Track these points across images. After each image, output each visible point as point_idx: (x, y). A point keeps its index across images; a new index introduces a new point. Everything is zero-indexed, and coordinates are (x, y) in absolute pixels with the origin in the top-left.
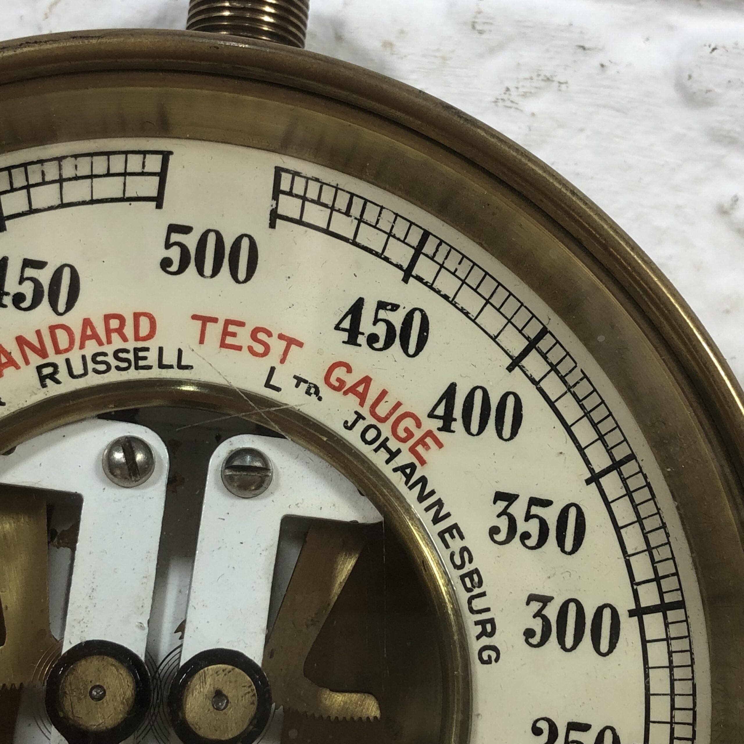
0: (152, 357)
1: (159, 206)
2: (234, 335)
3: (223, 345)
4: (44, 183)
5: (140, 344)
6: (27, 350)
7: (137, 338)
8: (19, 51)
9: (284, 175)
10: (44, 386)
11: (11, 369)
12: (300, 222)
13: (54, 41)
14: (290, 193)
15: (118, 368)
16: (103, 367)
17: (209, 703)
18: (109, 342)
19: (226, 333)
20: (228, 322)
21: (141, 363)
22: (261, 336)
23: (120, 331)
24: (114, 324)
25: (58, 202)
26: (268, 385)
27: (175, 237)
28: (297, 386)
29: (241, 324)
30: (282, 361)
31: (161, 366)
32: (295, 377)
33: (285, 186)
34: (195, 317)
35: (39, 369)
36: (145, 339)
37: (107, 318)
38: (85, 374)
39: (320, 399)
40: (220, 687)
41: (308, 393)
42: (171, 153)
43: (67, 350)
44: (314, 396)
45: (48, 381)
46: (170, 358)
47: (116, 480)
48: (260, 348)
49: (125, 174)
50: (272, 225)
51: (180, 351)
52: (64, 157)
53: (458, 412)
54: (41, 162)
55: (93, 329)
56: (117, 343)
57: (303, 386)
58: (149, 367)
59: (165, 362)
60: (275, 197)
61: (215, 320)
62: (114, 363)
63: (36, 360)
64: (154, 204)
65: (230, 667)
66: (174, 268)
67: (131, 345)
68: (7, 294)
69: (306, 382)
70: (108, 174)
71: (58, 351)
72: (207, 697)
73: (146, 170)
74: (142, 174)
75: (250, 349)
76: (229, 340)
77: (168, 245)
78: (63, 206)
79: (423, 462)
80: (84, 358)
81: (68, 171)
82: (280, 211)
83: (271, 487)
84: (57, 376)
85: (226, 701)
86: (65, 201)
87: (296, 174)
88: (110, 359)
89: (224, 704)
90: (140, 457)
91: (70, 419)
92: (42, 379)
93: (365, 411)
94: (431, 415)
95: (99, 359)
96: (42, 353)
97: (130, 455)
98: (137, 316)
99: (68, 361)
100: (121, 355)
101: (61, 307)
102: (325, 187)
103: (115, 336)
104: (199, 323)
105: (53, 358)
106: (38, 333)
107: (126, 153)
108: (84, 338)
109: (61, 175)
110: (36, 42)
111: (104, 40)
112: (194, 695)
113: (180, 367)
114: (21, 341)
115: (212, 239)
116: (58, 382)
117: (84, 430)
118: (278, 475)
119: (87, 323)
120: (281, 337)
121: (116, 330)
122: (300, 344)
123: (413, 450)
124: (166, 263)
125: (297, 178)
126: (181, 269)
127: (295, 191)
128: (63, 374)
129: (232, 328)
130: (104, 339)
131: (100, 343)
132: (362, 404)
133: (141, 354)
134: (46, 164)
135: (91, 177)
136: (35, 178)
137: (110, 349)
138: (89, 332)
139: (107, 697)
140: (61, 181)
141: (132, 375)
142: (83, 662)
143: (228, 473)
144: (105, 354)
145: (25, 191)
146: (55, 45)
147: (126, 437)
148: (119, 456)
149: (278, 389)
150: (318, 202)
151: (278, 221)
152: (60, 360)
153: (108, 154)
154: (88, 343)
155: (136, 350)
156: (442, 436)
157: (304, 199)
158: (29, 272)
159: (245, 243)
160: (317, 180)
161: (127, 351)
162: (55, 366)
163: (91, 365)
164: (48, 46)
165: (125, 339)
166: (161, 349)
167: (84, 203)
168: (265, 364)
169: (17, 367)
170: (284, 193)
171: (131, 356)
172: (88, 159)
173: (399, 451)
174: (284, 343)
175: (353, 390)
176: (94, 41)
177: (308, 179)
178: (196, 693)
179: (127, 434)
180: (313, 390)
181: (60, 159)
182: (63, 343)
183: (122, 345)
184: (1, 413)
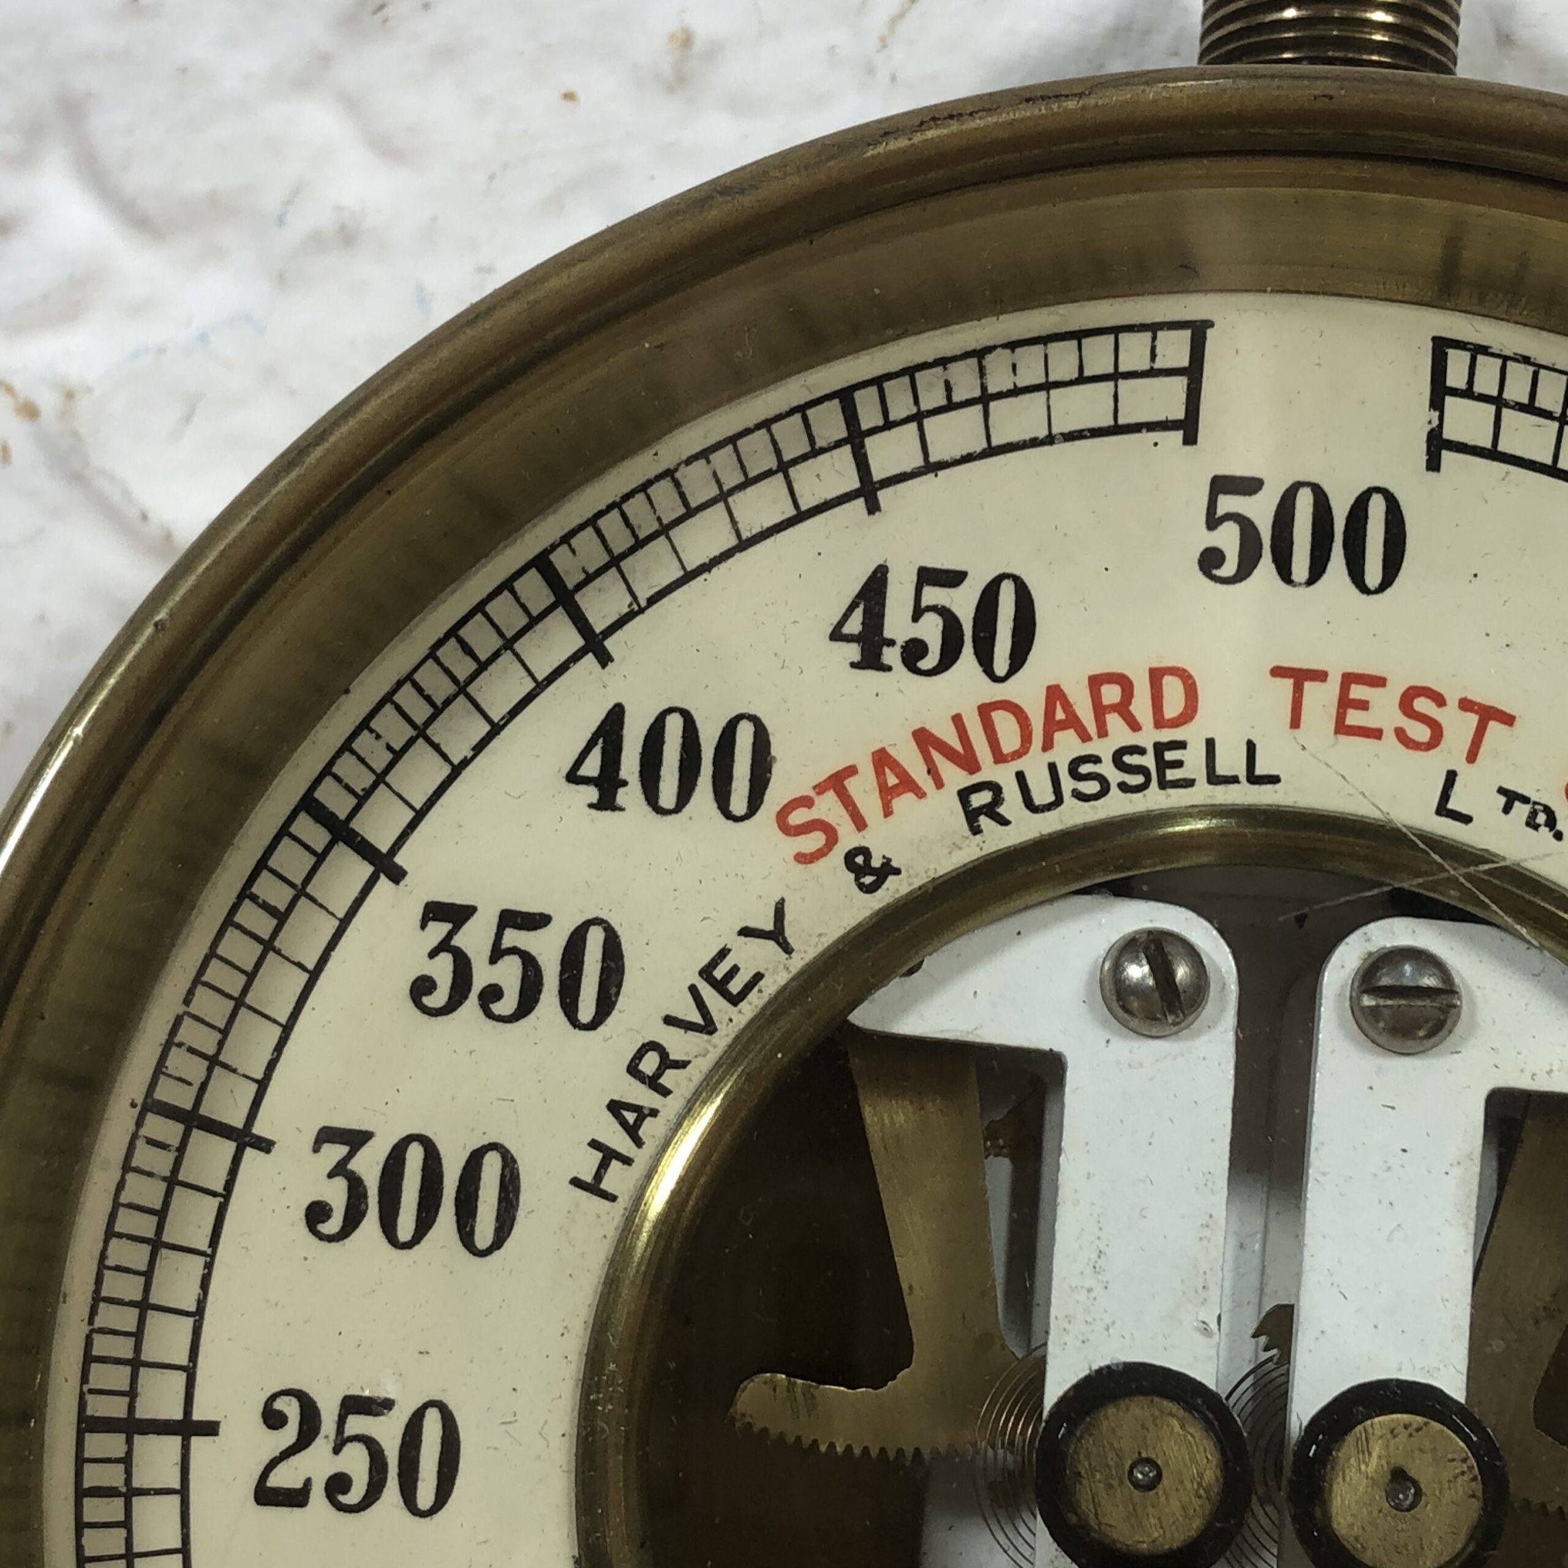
0: (1193, 761)
1: (1190, 439)
2: (1363, 705)
3: (1342, 728)
4: (951, 406)
5: (1167, 735)
6: (936, 756)
7: (1160, 722)
8: (918, 138)
9: (1452, 353)
10: (976, 830)
11: (909, 797)
12: (1493, 454)
13: (989, 111)
14: (1468, 393)
15: (1124, 787)
16: (1092, 787)
17: (1379, 1495)
18: (1103, 733)
19: (1345, 703)
20: (1349, 679)
21: (1171, 774)
22: (1422, 705)
23: (1123, 708)
24: (1111, 694)
25: (980, 445)
26: (1443, 810)
27: (1227, 504)
28: (1507, 809)
29: (1378, 682)
30: (1472, 756)
31: (1214, 779)
32: (1501, 791)
33: (1456, 377)
34: (1278, 672)
35: (964, 795)
36: (1176, 723)
37: (1096, 682)
38: (1058, 801)
39: (1559, 836)
40: (1401, 1462)
41: (1532, 823)
42: (1210, 324)
43: (1018, 754)
44: (1544, 830)
45: (984, 821)
46: (1231, 761)
47: (1134, 1023)
48: (1420, 732)
49: (1115, 376)
50: (1433, 465)
51: (1251, 747)
52: (990, 349)
54: (943, 362)
55: (1067, 706)
56: (1119, 734)
57: (1521, 811)
58: (1189, 783)
59: (1221, 770)
60: (1437, 403)
61: (1320, 676)
62: (1115, 776)
63: (956, 778)
64: (1178, 435)
65: (1419, 1419)
66: (1229, 568)
67: (1148, 737)
68: (891, 643)
69: (1525, 800)
70: (1082, 379)
71: (999, 757)
72: (1373, 1482)
73: (1159, 364)
74: (1152, 373)
75: (1401, 735)
76: (1354, 718)
77: (1213, 522)
78: (991, 451)
80: (1053, 768)
81: (999, 380)
82: (1448, 434)
83: (1459, 1029)
84: (1002, 810)
85: (1412, 1491)
86: (995, 442)
87: (1478, 350)
88: (1107, 768)
89: (1411, 1498)
90: (1182, 972)
91: (1035, 897)
92: (972, 817)
95: (1085, 769)
96: (970, 763)
97: (1162, 970)
98: (1156, 676)
99: (1020, 777)
100: (1129, 759)
101: (1001, 666)
102: (1543, 373)
103: (1114, 721)
104: (1288, 684)
105: (989, 772)
106: (957, 720)
107: (1116, 331)
108: (1051, 726)
109: (984, 388)
110: (951, 117)
111: (1091, 101)
112: (1348, 1478)
113: (1254, 779)
114: (924, 739)
115: (1304, 502)
116: (1004, 822)
117: (1059, 919)
118: (1473, 1004)
119: (1055, 694)
120: (1466, 705)
121: (1114, 708)
122: (1508, 720)
124: (1210, 560)
125: (1480, 358)
126: (1245, 570)
127: (1478, 388)
128: (1012, 804)
129: (1357, 692)
130: (1092, 728)
131: (1085, 737)
133: (1169, 756)
134: (953, 367)
135: (1047, 386)
136: (933, 398)
137: (1104, 749)
138: (1060, 715)
139: (1165, 1481)
140: (985, 399)
141: (1154, 799)
142: (1111, 1410)
143: (1368, 1001)
144: (1096, 760)
145: (913, 426)
146: (992, 120)
147: (1150, 932)
148: (1137, 972)
149: (1466, 819)
150: (1529, 408)
151: (1445, 454)
152: (1004, 775)
153: (1079, 336)
154: (1059, 737)
155: (1160, 748)
157: (1499, 402)
158: (932, 595)
159: (1377, 507)
160: (1526, 360)
161: (1141, 751)
162: (995, 788)
163: (1068, 784)
164: (978, 122)
165: (1134, 726)
166: (1210, 744)
167: (1034, 443)
168: (1435, 764)
169: (921, 794)
170: (1455, 392)
171: (1149, 761)
172: (1038, 349)
174: (1473, 719)
176: (1071, 104)
177: (1505, 359)
178: (1352, 1474)
179: (1149, 925)
180: (1541, 818)
181: (980, 354)
182: (1010, 739)
183: (1129, 738)
184: (894, 889)
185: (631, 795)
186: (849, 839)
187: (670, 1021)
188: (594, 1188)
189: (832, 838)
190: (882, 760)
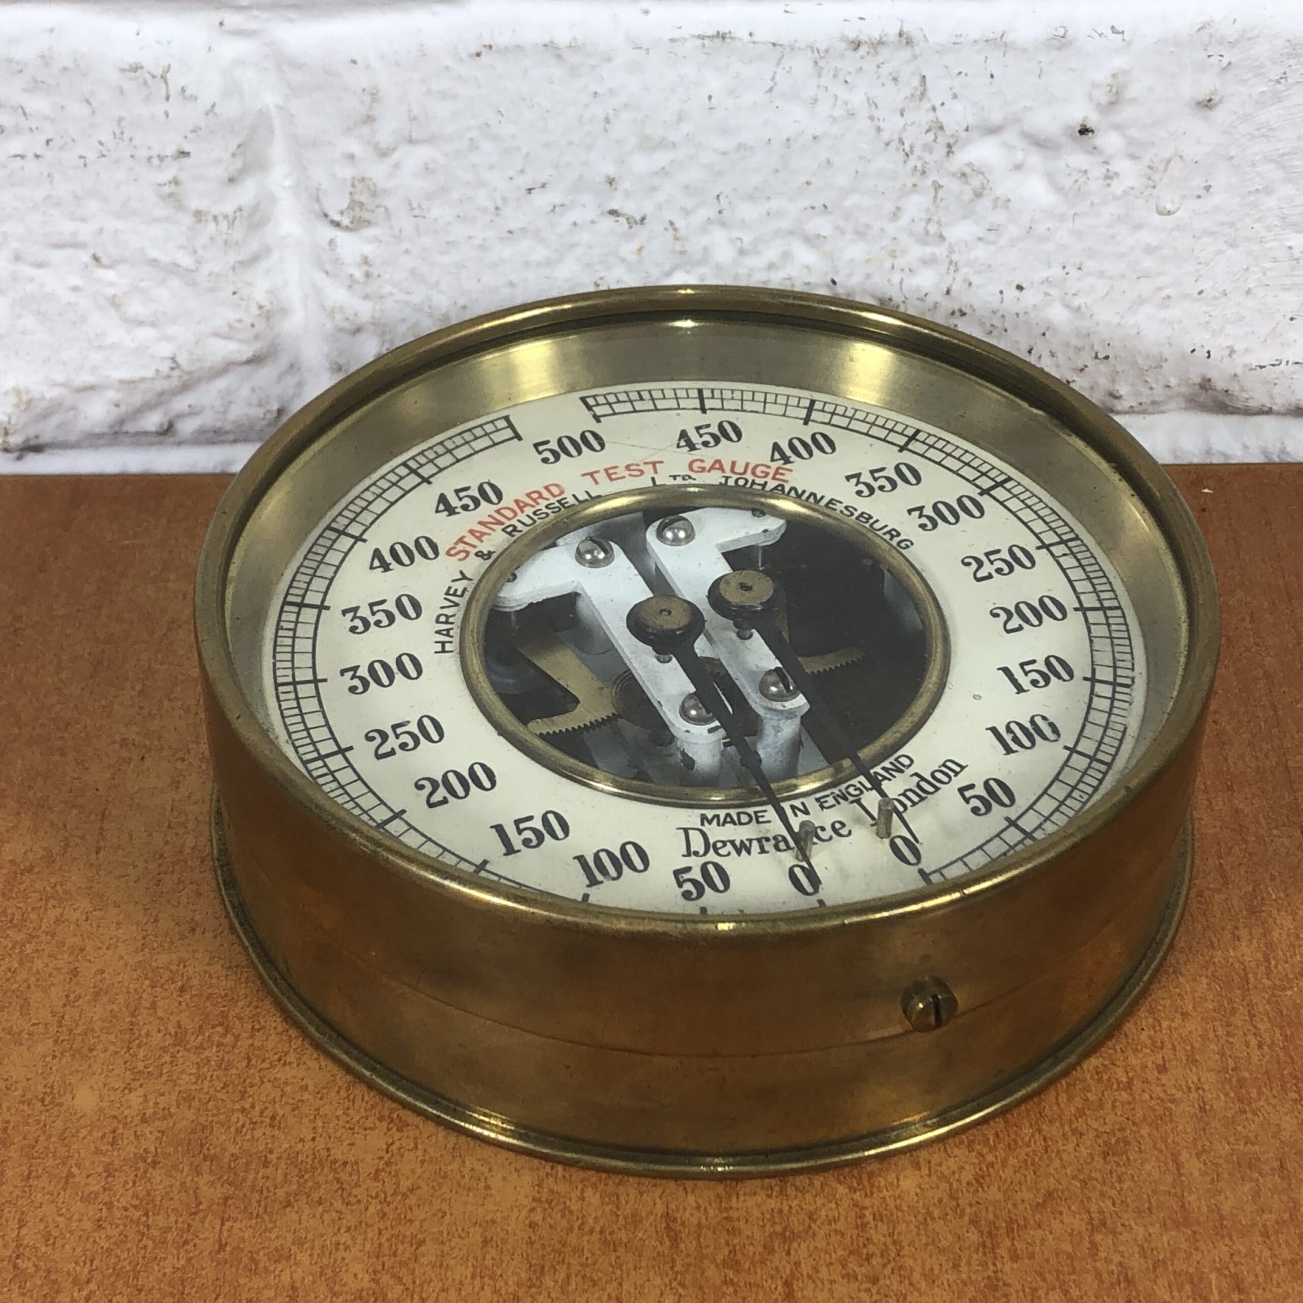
0: (571, 501)
1: (520, 439)
2: (615, 473)
4: (439, 456)
5: (559, 498)
6: (489, 526)
7: (554, 496)
9: (587, 399)
10: (512, 535)
11: (486, 537)
12: (615, 414)
14: (598, 405)
15: (553, 513)
16: (543, 515)
18: (538, 504)
19: (609, 475)
20: (606, 470)
21: (566, 505)
22: (633, 467)
23: (541, 497)
24: (535, 496)
25: (455, 460)
26: (656, 485)
27: (541, 448)
28: (675, 478)
29: (615, 467)
30: (656, 472)
32: (670, 476)
33: (592, 403)
34: (583, 475)
35: (503, 530)
36: (560, 495)
37: (528, 494)
38: (535, 522)
39: (695, 479)
41: (685, 479)
42: (509, 416)
43: (515, 517)
44: (689, 479)
45: (514, 533)
48: (636, 473)
49: (487, 434)
50: (599, 421)
52: (443, 442)
53: (788, 452)
54: (430, 448)
55: (523, 502)
56: (544, 502)
57: (679, 478)
58: (573, 505)
60: (590, 409)
61: (597, 472)
62: (549, 511)
63: (498, 528)
64: (516, 440)
66: (552, 460)
67: (553, 500)
68: (456, 508)
69: (679, 475)
70: (477, 438)
71: (509, 519)
73: (499, 428)
74: (498, 430)
75: (631, 475)
76: (614, 476)
77: (540, 453)
78: (459, 461)
79: (786, 481)
80: (528, 516)
81: (451, 446)
82: (598, 414)
84: (518, 529)
86: (459, 459)
87: (594, 396)
88: (545, 510)
89: (749, 588)
92: (509, 533)
93: (728, 474)
94: (773, 460)
95: (538, 513)
96: (500, 523)
98: (546, 487)
99: (519, 521)
100: (551, 506)
101: (495, 501)
102: (618, 394)
103: (540, 501)
104: (588, 476)
105: (507, 523)
106: (490, 516)
107: (480, 425)
108: (521, 508)
109: (447, 449)
114: (481, 523)
115: (565, 440)
116: (520, 531)
119: (517, 501)
120: (646, 463)
121: (538, 498)
122: (661, 462)
123: (774, 478)
124: (545, 460)
125: (596, 397)
126: (557, 459)
127: (600, 403)
128: (520, 527)
129: (611, 471)
130: (534, 504)
131: (533, 506)
132: (723, 471)
133: (563, 502)
134: (434, 448)
135: (467, 443)
136: (432, 456)
137: (541, 507)
138: (522, 505)
140: (449, 451)
144: (540, 510)
145: (430, 463)
150: (619, 402)
151: (601, 418)
152: (514, 522)
153: (469, 430)
154: (525, 509)
155: (559, 501)
156: (788, 466)
157: (609, 404)
158: (462, 494)
159: (588, 435)
160: (610, 394)
161: (553, 504)
162: (512, 526)
163: (535, 517)
165: (547, 499)
166: (574, 496)
167: (471, 455)
168: (646, 478)
169: (490, 535)
170: (594, 406)
171: (557, 505)
172: (459, 437)
173: (766, 483)
174: (650, 465)
175: (712, 468)
177: (604, 395)
181: (441, 443)
182: (509, 514)
183: (547, 503)
184: (494, 556)
185: (394, 565)
186: (473, 551)
187: (442, 608)
188: (443, 651)
189: (468, 553)
190: (472, 532)
